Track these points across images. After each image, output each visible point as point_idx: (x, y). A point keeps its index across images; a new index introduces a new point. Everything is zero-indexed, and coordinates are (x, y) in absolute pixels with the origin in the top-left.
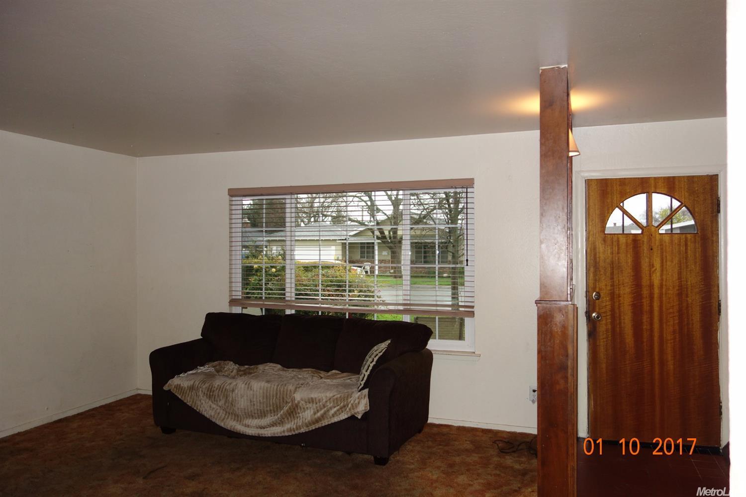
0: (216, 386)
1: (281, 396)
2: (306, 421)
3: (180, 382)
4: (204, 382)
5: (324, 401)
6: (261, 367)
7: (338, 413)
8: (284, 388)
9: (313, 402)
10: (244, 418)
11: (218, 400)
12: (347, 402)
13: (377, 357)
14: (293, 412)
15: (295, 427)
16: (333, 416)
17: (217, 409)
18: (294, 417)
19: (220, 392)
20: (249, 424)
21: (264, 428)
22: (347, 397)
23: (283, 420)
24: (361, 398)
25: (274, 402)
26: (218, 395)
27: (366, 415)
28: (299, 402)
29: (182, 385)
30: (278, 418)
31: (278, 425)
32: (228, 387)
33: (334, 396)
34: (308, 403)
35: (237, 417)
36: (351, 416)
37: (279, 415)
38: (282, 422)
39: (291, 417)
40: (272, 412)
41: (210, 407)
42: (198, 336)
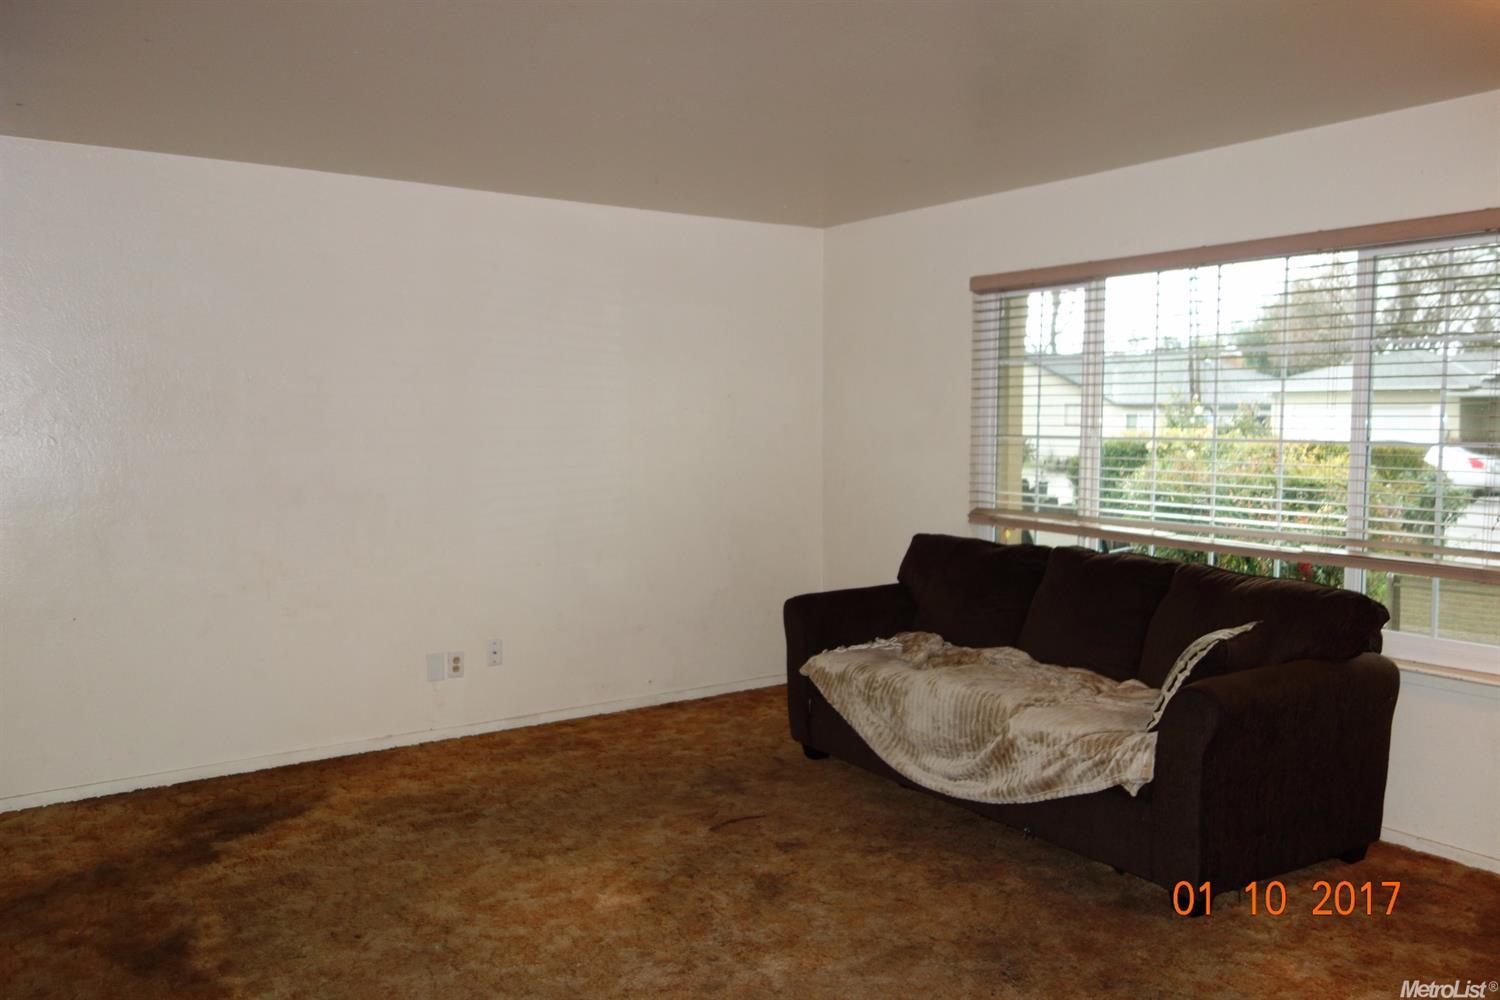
0: (880, 679)
1: (986, 719)
2: (1026, 781)
3: (826, 664)
4: (862, 668)
5: (1063, 742)
6: (988, 653)
7: (1089, 774)
8: (993, 702)
9: (1042, 741)
10: (923, 753)
11: (881, 709)
12: (1108, 754)
13: (1195, 661)
14: (1004, 755)
15: (1005, 789)
16: (1080, 778)
17: (879, 726)
18: (1007, 768)
19: (885, 692)
20: (930, 765)
21: (955, 780)
22: (1112, 743)
23: (987, 770)
24: (1139, 750)
25: (973, 728)
26: (881, 698)
27: (1146, 790)
28: (1015, 738)
29: (827, 670)
30: (977, 765)
31: (979, 779)
32: (898, 686)
33: (1084, 736)
34: (1032, 743)
35: (913, 751)
36: (1115, 787)
37: (978, 758)
38: (987, 774)
39: (1002, 768)
40: (971, 748)
41: (868, 720)
42: (892, 578)
